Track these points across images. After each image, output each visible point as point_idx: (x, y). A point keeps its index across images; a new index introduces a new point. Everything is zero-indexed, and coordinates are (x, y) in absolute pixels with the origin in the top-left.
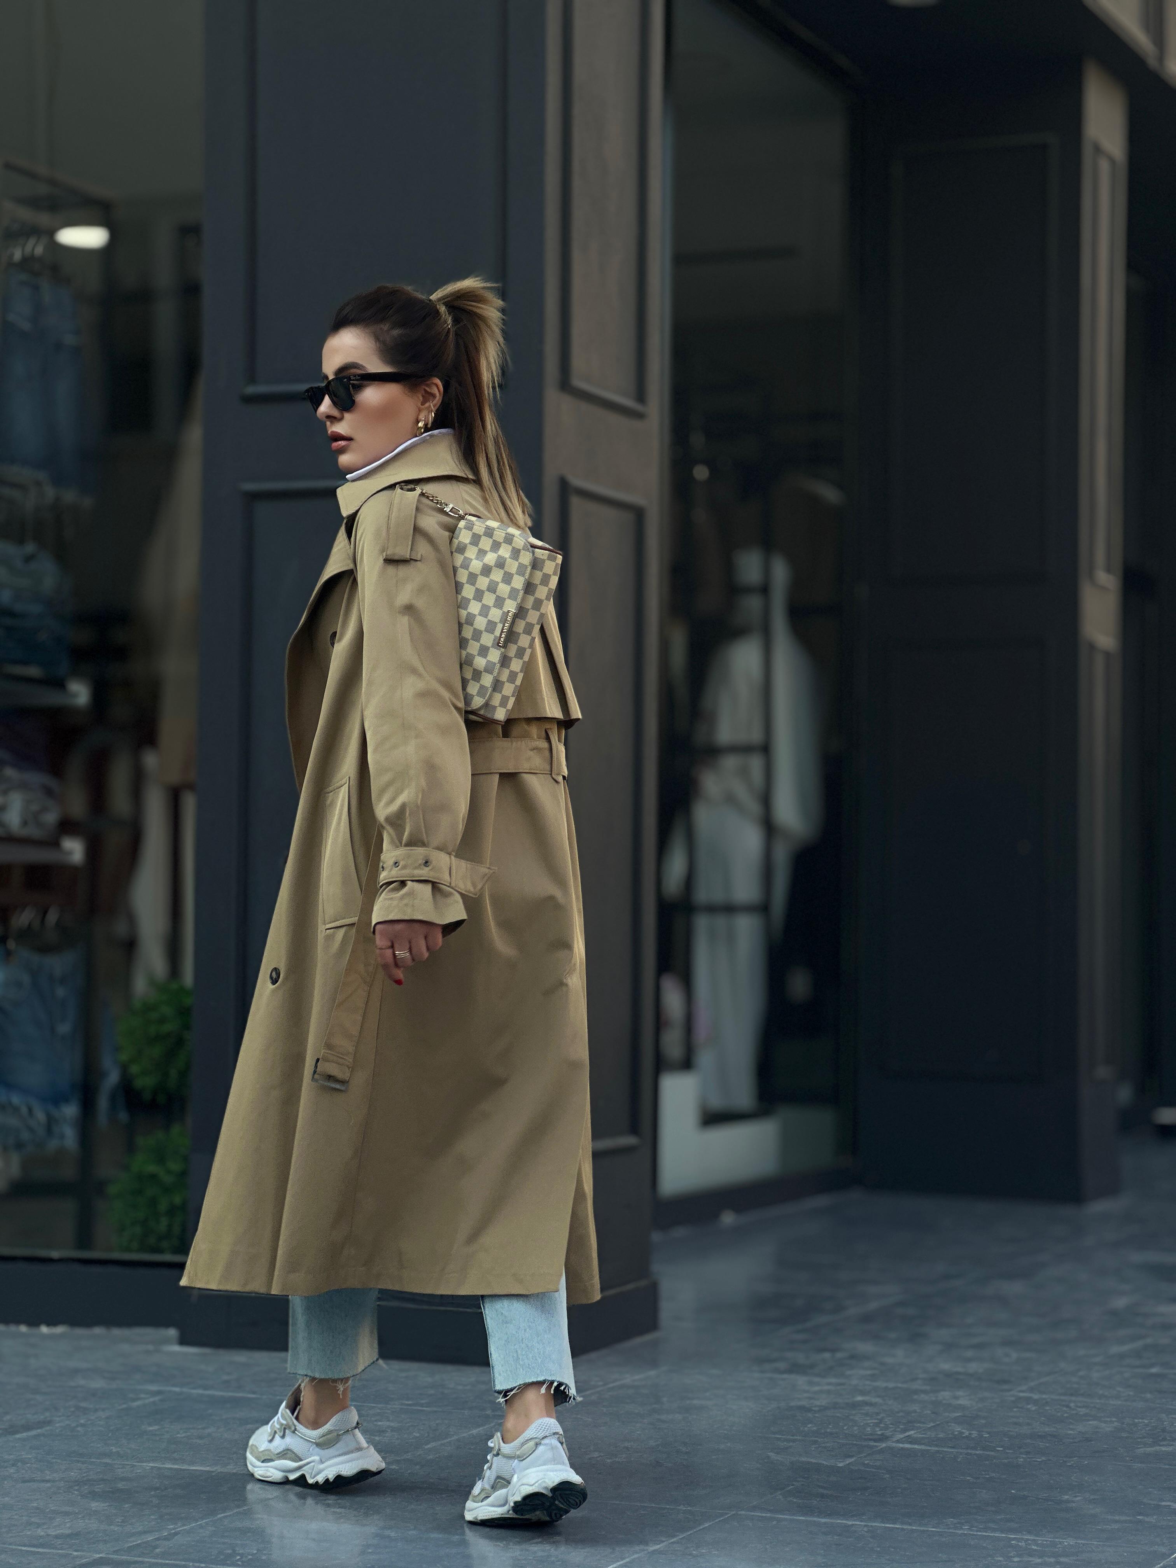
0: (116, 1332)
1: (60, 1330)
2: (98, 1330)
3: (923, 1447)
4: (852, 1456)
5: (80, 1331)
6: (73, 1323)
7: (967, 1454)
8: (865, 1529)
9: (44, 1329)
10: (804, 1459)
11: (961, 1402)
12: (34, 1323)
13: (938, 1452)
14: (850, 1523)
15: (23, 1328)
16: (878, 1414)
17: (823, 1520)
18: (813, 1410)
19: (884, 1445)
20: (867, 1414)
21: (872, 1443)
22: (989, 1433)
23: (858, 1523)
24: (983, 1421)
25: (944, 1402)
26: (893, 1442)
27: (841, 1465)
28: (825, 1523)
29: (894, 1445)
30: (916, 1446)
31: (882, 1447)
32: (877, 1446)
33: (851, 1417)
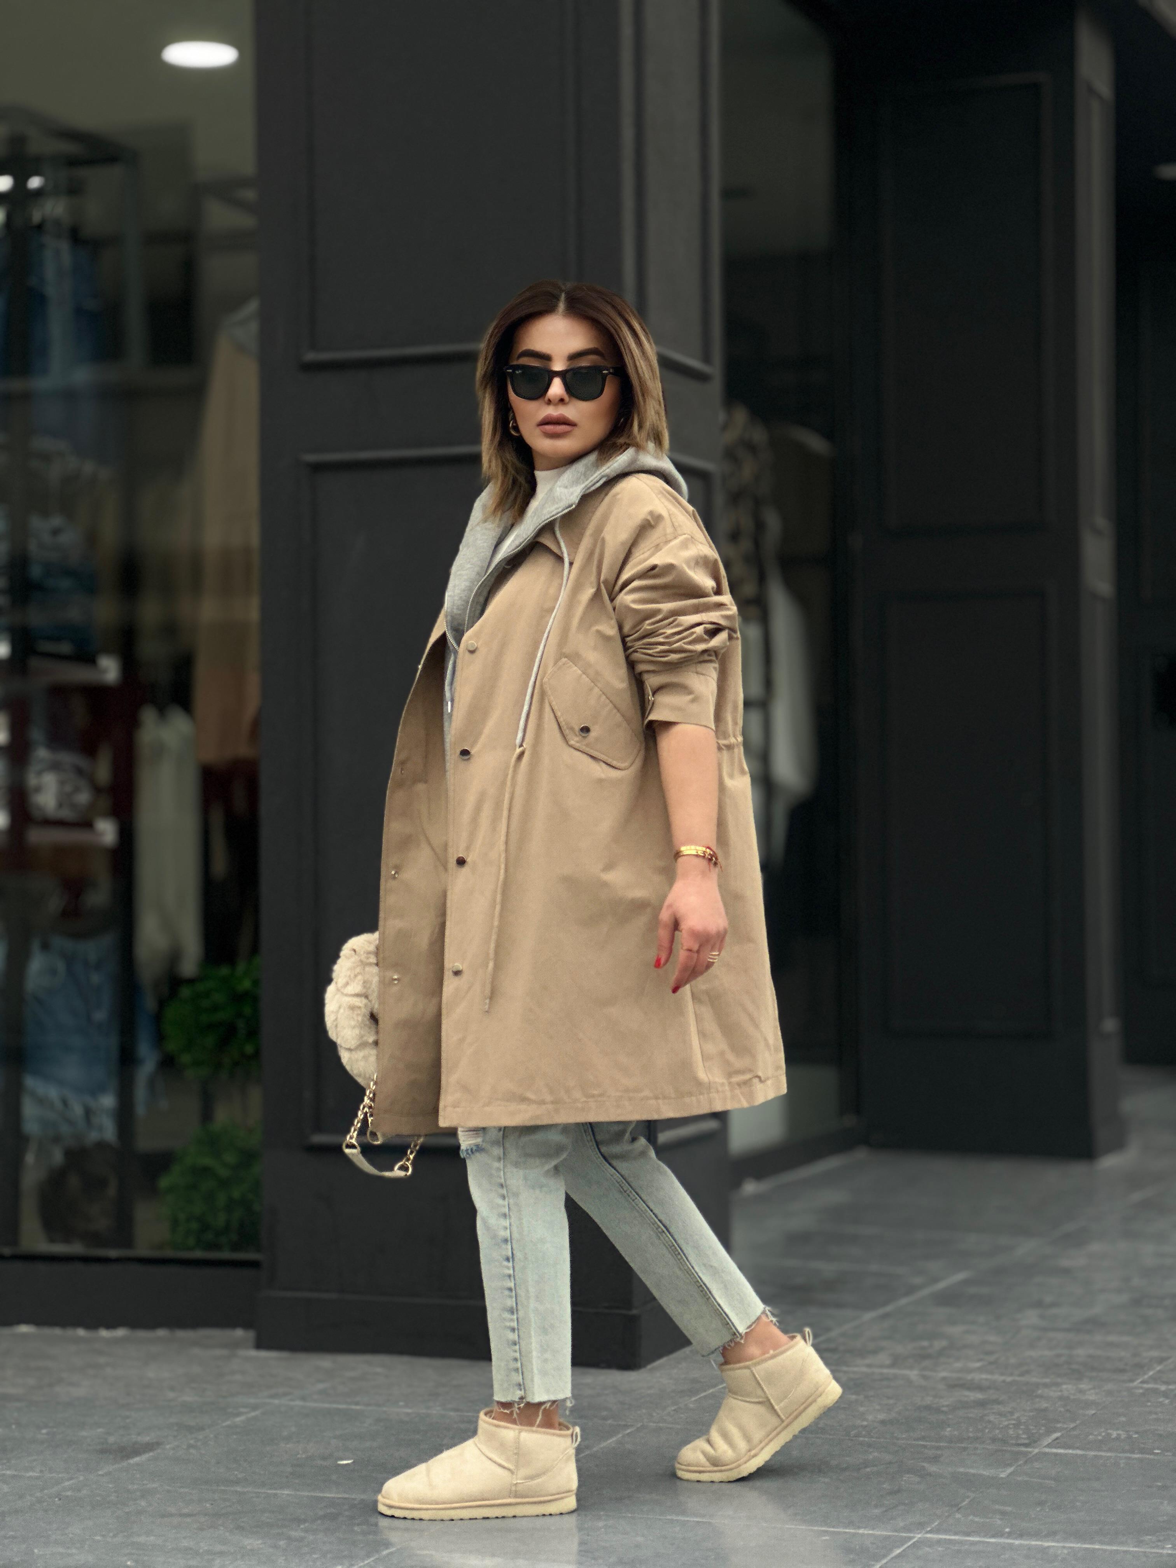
0: (181, 1334)
1: (121, 1332)
2: (161, 1333)
3: (1079, 1452)
4: (1010, 1465)
5: (142, 1334)
6: (134, 1323)
7: (1126, 1458)
8: (1066, 1551)
9: (104, 1333)
10: (962, 1470)
11: (1091, 1396)
12: (92, 1325)
13: (1096, 1456)
14: (1046, 1544)
15: (81, 1332)
16: (1012, 1413)
17: (1017, 1542)
18: (943, 1412)
19: (1036, 1451)
20: (1001, 1414)
21: (1023, 1449)
22: (1136, 1433)
23: (1053, 1544)
24: (1123, 1419)
25: (1072, 1397)
26: (1045, 1447)
27: (1003, 1475)
28: (1021, 1545)
29: (1047, 1450)
30: (1070, 1451)
31: (1035, 1453)
32: (1030, 1453)
33: (987, 1418)
